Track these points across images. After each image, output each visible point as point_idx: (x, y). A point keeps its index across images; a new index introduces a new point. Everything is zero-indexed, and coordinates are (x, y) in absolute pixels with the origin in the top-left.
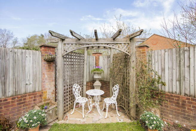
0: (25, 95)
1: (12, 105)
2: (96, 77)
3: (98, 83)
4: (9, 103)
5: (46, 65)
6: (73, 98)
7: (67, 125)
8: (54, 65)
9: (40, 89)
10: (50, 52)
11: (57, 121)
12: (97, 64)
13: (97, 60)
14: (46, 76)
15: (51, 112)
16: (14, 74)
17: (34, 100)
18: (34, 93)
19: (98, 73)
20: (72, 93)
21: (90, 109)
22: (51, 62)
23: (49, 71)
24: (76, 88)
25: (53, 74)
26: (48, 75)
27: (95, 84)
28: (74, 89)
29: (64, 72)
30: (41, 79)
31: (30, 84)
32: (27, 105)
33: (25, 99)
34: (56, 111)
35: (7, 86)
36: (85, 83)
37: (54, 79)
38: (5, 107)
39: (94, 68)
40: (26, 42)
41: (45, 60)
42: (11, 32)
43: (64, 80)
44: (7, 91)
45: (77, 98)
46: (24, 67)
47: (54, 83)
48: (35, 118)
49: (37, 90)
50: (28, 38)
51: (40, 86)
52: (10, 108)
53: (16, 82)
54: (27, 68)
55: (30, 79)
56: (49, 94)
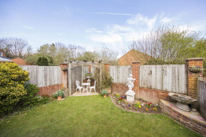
0: (54, 86)
1: (49, 90)
2: (88, 77)
3: (89, 80)
4: (43, 89)
5: (63, 72)
6: (76, 87)
7: (73, 97)
8: (67, 72)
9: (60, 83)
10: (65, 67)
11: (69, 96)
12: (90, 70)
13: (90, 69)
14: (63, 77)
15: (66, 92)
16: (49, 77)
17: (58, 88)
18: (58, 85)
19: (89, 75)
20: (75, 85)
21: (84, 91)
22: (65, 71)
23: (64, 75)
24: (77, 83)
25: (67, 76)
26: (64, 77)
27: (88, 81)
28: (76, 83)
29: (71, 76)
30: (61, 79)
31: (56, 81)
32: (55, 90)
33: (54, 87)
34: (68, 92)
35: (47, 82)
36: (82, 80)
37: (67, 78)
38: (47, 90)
39: (88, 73)
40: (39, 50)
41: (63, 70)
42: (26, 41)
43: (72, 79)
44: (47, 84)
45: (78, 87)
46: (53, 74)
47: (67, 80)
48: (60, 93)
49: (59, 83)
50: (41, 46)
51: (61, 82)
52: (49, 91)
53: (50, 80)
54: (55, 74)
55: (56, 79)
56: (65, 85)
